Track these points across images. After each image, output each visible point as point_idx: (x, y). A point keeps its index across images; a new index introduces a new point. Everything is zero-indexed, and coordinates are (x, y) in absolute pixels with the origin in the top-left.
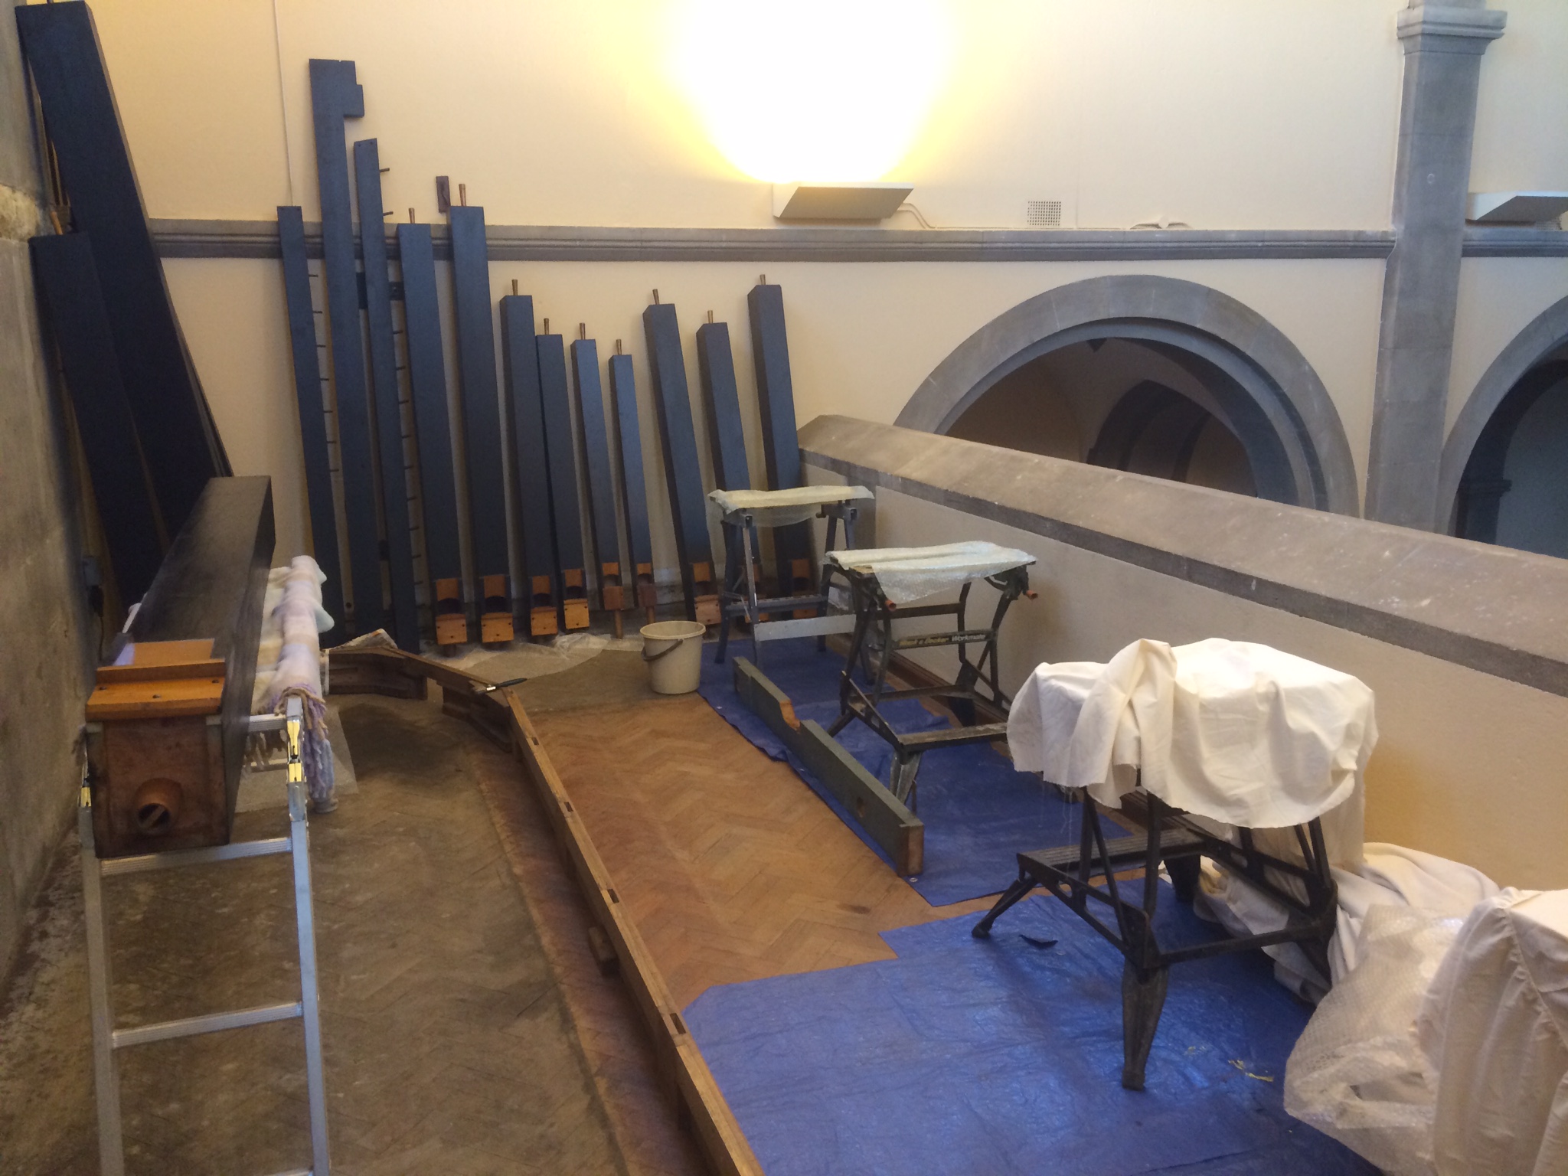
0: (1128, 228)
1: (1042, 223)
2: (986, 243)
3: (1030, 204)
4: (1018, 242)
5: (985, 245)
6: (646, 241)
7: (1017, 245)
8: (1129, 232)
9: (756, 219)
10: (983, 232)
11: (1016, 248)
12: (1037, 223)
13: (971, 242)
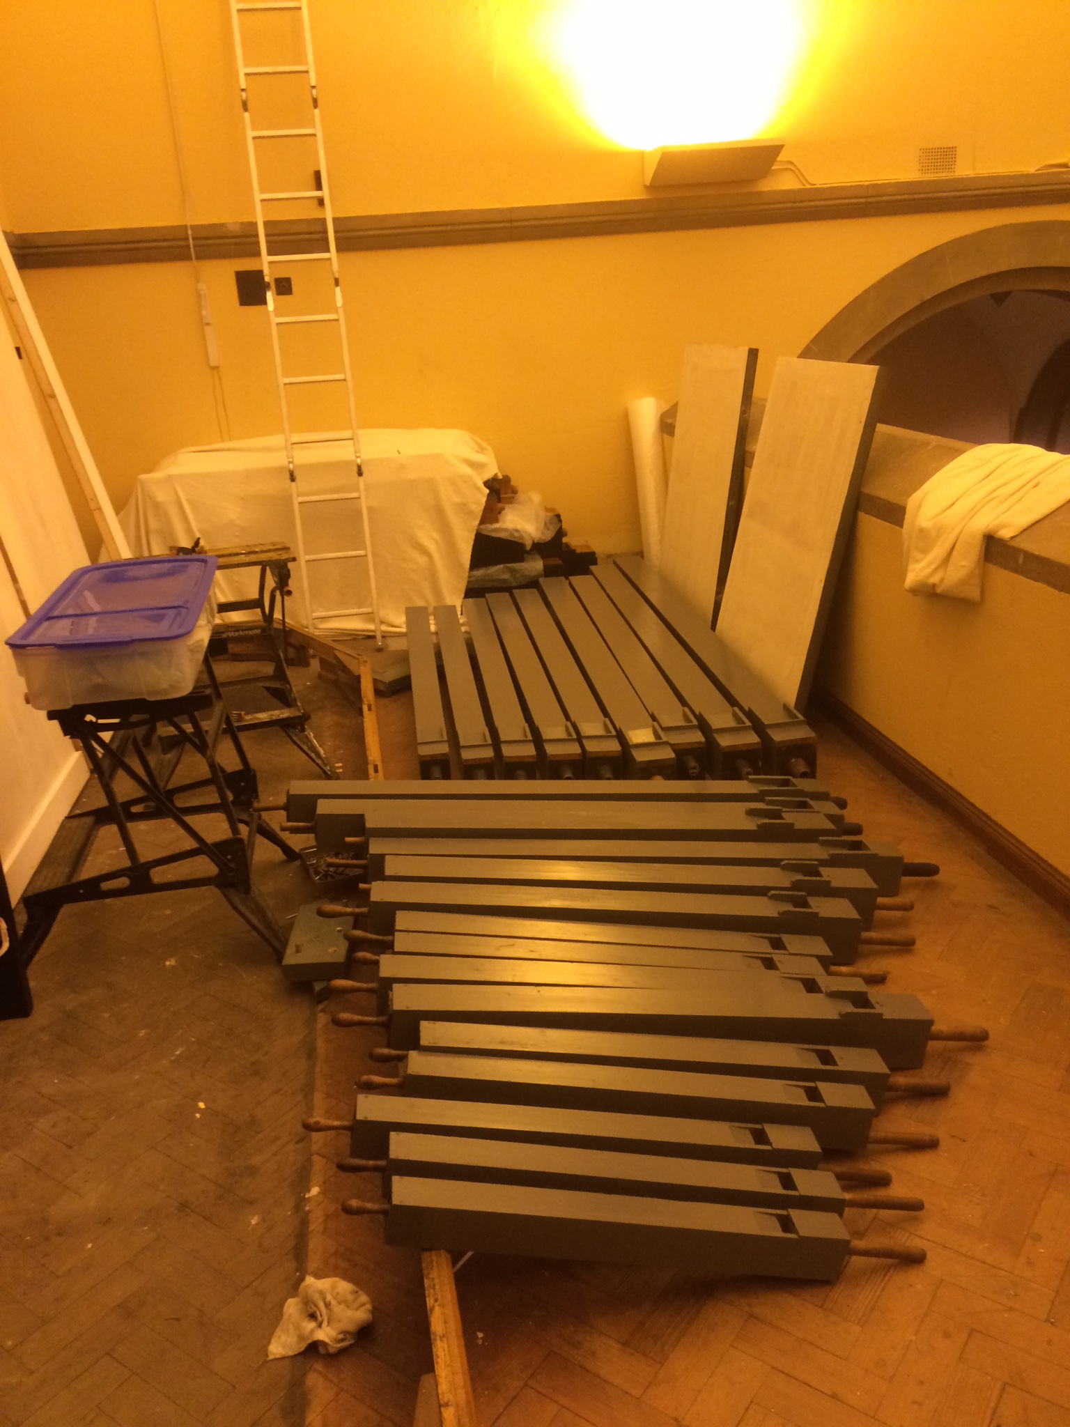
0: (1032, 170)
1: (935, 171)
2: (870, 197)
3: (922, 151)
4: (907, 194)
5: (869, 200)
6: (516, 221)
7: (906, 197)
8: (1033, 175)
9: (625, 190)
10: (868, 186)
11: (905, 200)
12: (929, 171)
13: (856, 197)
